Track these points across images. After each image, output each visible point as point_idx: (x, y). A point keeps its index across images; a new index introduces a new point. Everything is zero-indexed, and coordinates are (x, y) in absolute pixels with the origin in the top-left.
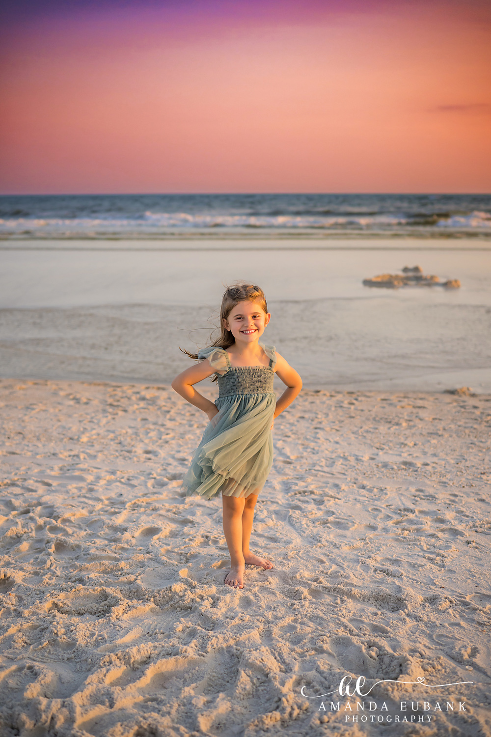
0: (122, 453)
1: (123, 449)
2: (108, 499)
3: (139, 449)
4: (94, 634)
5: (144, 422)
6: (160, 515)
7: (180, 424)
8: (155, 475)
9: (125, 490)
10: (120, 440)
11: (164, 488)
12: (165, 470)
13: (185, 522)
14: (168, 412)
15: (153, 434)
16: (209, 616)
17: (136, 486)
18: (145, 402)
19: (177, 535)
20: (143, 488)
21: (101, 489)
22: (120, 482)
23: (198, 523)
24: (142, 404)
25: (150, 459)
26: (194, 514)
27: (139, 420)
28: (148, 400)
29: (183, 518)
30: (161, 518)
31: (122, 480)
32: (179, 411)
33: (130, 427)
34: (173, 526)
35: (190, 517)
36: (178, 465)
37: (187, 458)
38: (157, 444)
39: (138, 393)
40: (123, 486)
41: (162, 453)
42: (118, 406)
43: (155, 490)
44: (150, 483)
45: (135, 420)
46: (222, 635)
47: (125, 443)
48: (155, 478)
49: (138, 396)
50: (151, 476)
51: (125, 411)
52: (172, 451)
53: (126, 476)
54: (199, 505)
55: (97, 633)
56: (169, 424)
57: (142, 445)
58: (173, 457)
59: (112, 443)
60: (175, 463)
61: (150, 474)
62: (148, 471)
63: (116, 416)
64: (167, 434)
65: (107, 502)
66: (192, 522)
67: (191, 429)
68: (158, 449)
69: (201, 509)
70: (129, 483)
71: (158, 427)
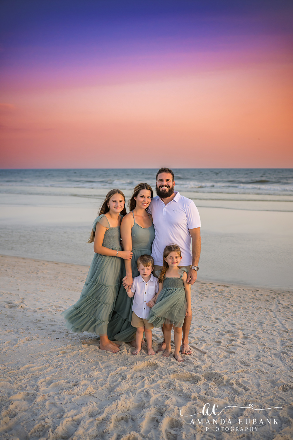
0: (204, 318)
1: (205, 316)
2: (198, 338)
3: (213, 317)
4: (190, 389)
5: (216, 304)
6: (220, 348)
7: (234, 306)
8: (219, 330)
9: (205, 335)
10: (204, 311)
11: (223, 336)
12: (224, 328)
13: (231, 352)
14: (229, 299)
15: (220, 310)
16: (237, 390)
17: (210, 334)
18: (217, 293)
19: (227, 357)
20: (213, 335)
21: (194, 333)
22: (203, 331)
23: (237, 354)
24: (216, 294)
25: (217, 322)
26: (235, 349)
27: (213, 302)
28: (219, 292)
29: (231, 351)
30: (220, 349)
31: (204, 330)
32: (234, 300)
33: (209, 306)
34: (226, 354)
35: (234, 351)
36: (231, 327)
37: (235, 324)
38: (222, 315)
39: (214, 288)
40: (204, 333)
41: (223, 320)
42: (204, 294)
43: (219, 337)
44: (217, 333)
45: (212, 302)
46: (241, 398)
47: (206, 313)
48: (219, 331)
49: (214, 289)
50: (218, 330)
51: (207, 297)
52: (228, 319)
53: (206, 329)
54: (239, 346)
55: (191, 388)
56: (228, 306)
57: (214, 315)
58: (229, 323)
59: (200, 312)
60: (230, 325)
61: (217, 329)
62: (216, 328)
63: (202, 299)
64: (227, 311)
65: (197, 339)
66: (234, 353)
67: (239, 309)
68: (222, 318)
69: (239, 348)
70: (207, 332)
71: (223, 307)
